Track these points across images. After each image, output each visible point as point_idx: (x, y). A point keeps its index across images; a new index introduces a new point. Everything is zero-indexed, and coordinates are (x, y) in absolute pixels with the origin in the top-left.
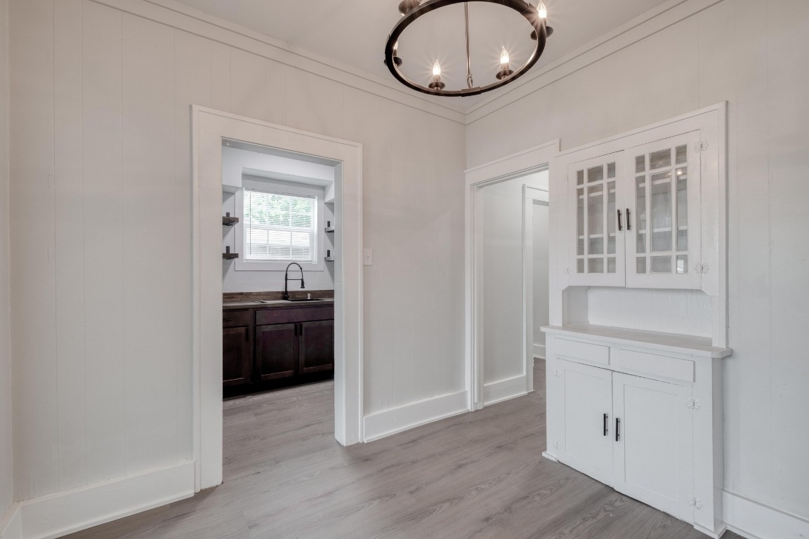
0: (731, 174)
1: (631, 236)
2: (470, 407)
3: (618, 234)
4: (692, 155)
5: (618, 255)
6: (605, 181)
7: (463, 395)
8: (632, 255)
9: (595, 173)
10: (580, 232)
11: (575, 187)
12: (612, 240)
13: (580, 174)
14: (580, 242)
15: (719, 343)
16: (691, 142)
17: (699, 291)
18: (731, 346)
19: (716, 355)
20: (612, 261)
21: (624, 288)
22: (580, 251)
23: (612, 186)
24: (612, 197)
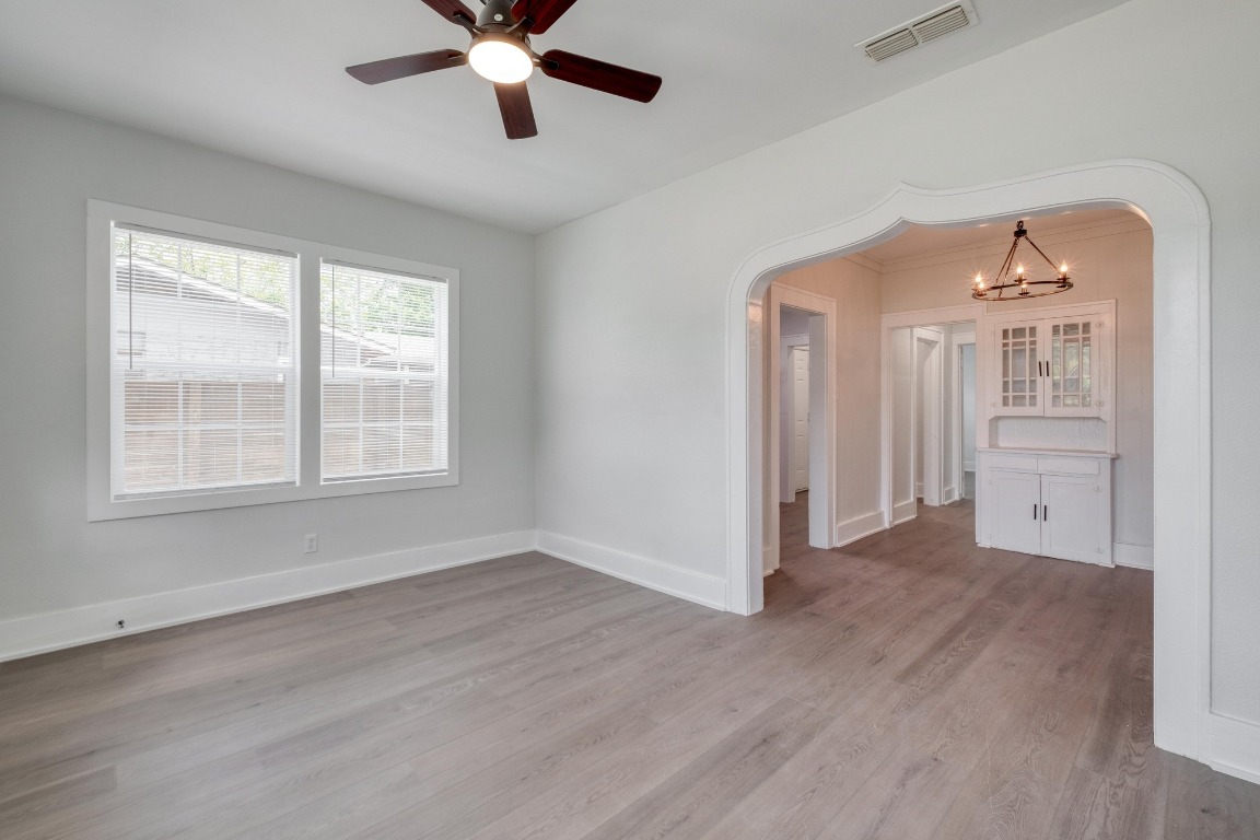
0: (1119, 344)
1: (1049, 381)
2: (887, 525)
3: (1039, 380)
4: (1093, 329)
5: (1039, 393)
6: (1027, 339)
7: (880, 515)
8: (1049, 393)
9: (1018, 332)
10: (1005, 374)
11: (1000, 340)
12: (1033, 382)
13: (1005, 332)
14: (1005, 384)
15: (1111, 450)
16: (1094, 321)
17: (1098, 418)
18: (1119, 451)
19: (1110, 456)
20: (1033, 398)
21: (1043, 417)
22: (1005, 389)
23: (1033, 343)
24: (1033, 351)
